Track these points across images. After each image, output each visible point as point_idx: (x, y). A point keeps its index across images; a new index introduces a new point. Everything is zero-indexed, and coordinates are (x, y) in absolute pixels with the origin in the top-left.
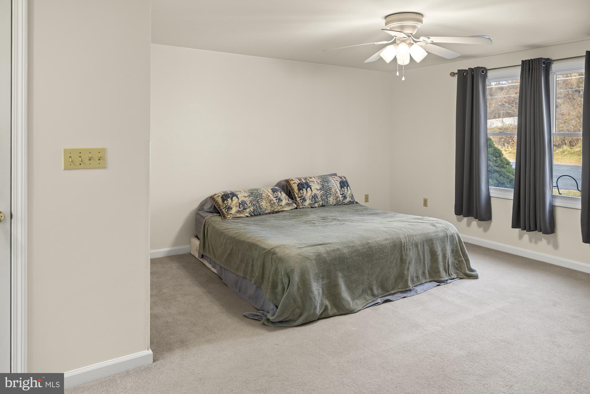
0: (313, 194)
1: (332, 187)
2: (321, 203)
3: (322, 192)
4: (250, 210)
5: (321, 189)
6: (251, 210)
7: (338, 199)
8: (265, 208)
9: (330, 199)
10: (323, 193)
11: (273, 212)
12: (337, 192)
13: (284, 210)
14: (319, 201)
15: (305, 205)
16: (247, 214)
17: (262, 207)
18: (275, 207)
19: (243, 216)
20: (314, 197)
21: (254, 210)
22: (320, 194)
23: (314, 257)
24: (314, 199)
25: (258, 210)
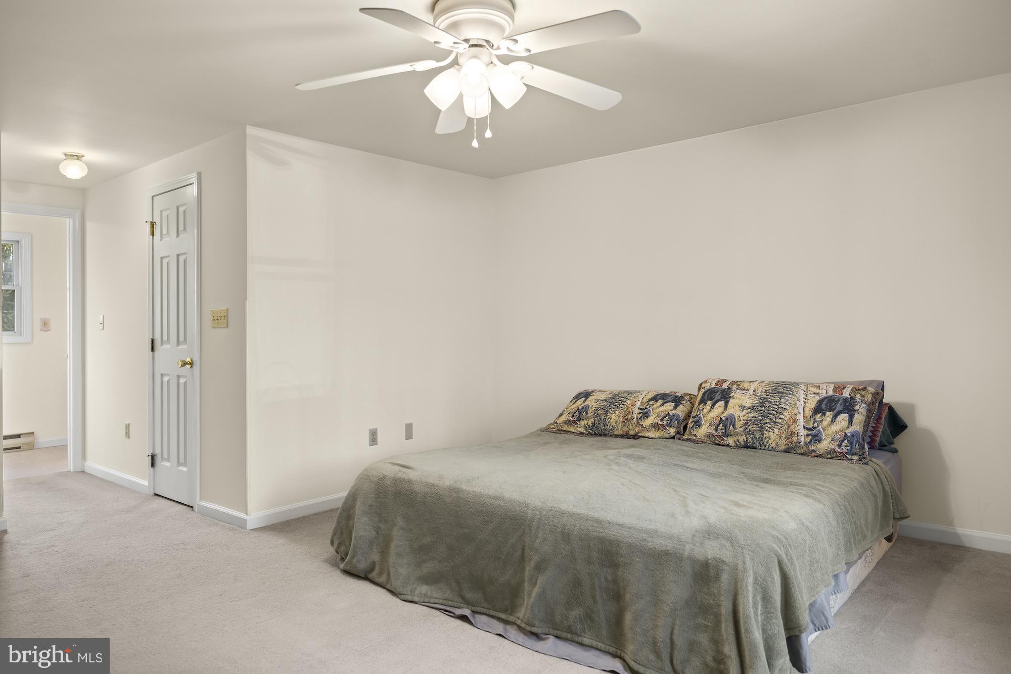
0: (725, 415)
1: (787, 407)
2: (742, 439)
3: (751, 415)
4: (587, 424)
5: (753, 408)
6: (589, 424)
7: (795, 439)
8: (612, 424)
9: (771, 434)
10: (754, 417)
11: (626, 436)
12: (795, 421)
13: (647, 436)
14: (738, 434)
15: (695, 435)
16: (582, 430)
17: (609, 421)
18: (630, 427)
19: (573, 431)
20: (726, 423)
21: (594, 424)
22: (745, 418)
23: (376, 479)
24: (725, 426)
25: (600, 426)
